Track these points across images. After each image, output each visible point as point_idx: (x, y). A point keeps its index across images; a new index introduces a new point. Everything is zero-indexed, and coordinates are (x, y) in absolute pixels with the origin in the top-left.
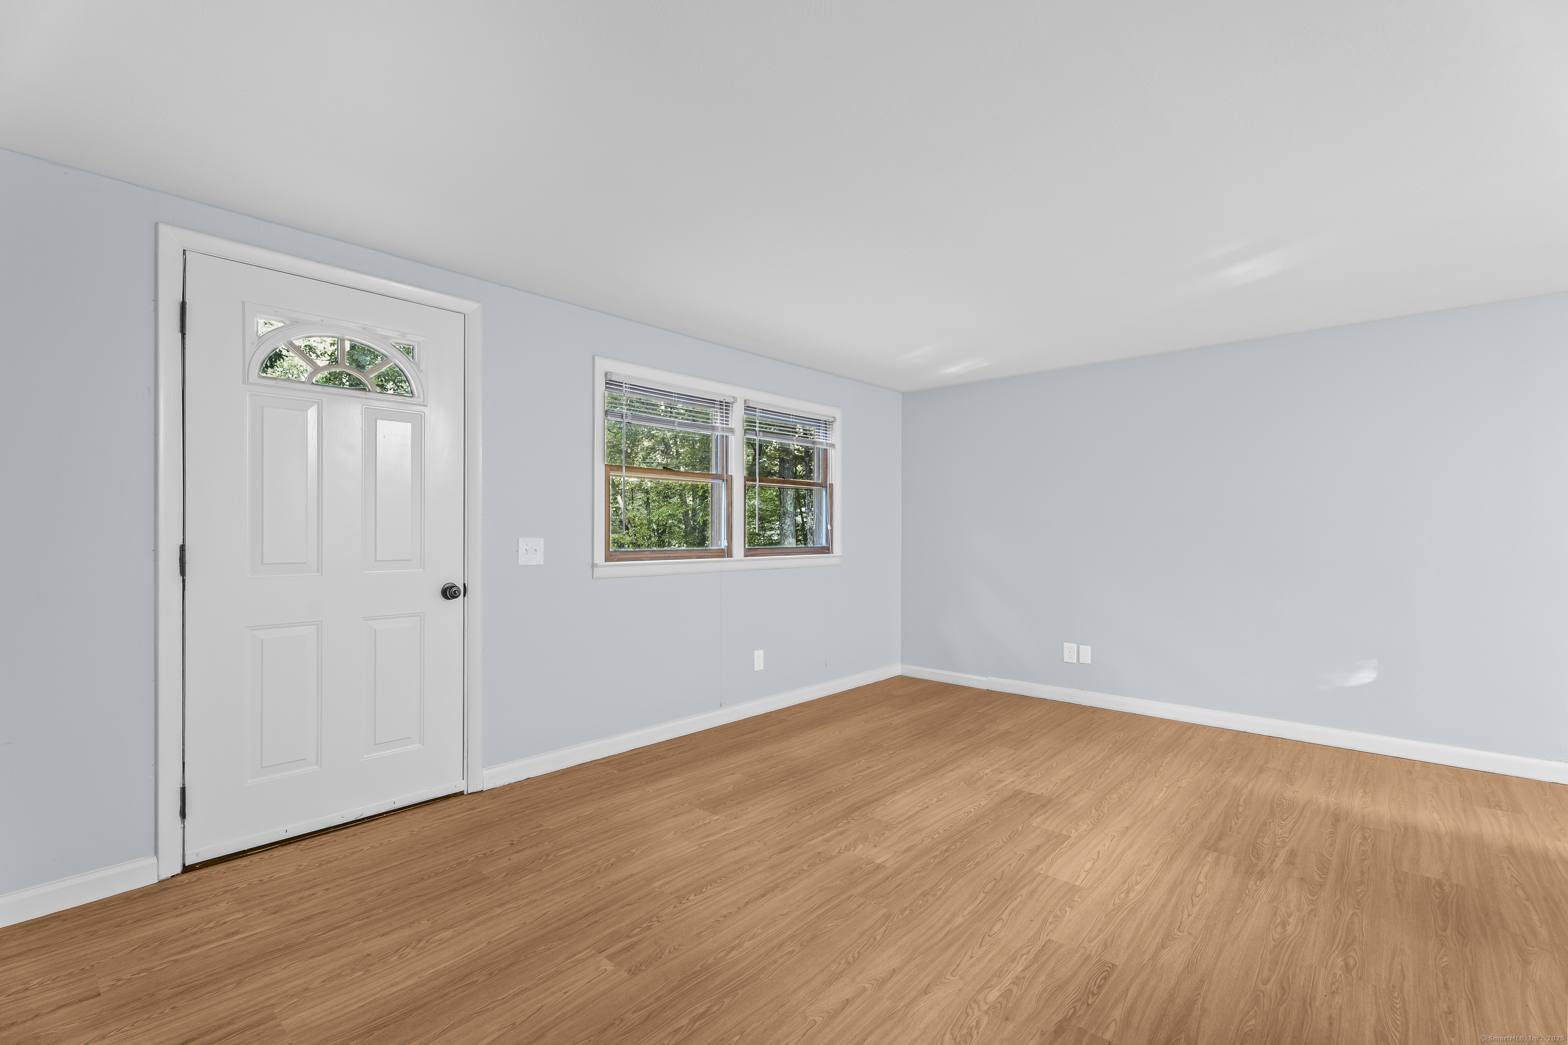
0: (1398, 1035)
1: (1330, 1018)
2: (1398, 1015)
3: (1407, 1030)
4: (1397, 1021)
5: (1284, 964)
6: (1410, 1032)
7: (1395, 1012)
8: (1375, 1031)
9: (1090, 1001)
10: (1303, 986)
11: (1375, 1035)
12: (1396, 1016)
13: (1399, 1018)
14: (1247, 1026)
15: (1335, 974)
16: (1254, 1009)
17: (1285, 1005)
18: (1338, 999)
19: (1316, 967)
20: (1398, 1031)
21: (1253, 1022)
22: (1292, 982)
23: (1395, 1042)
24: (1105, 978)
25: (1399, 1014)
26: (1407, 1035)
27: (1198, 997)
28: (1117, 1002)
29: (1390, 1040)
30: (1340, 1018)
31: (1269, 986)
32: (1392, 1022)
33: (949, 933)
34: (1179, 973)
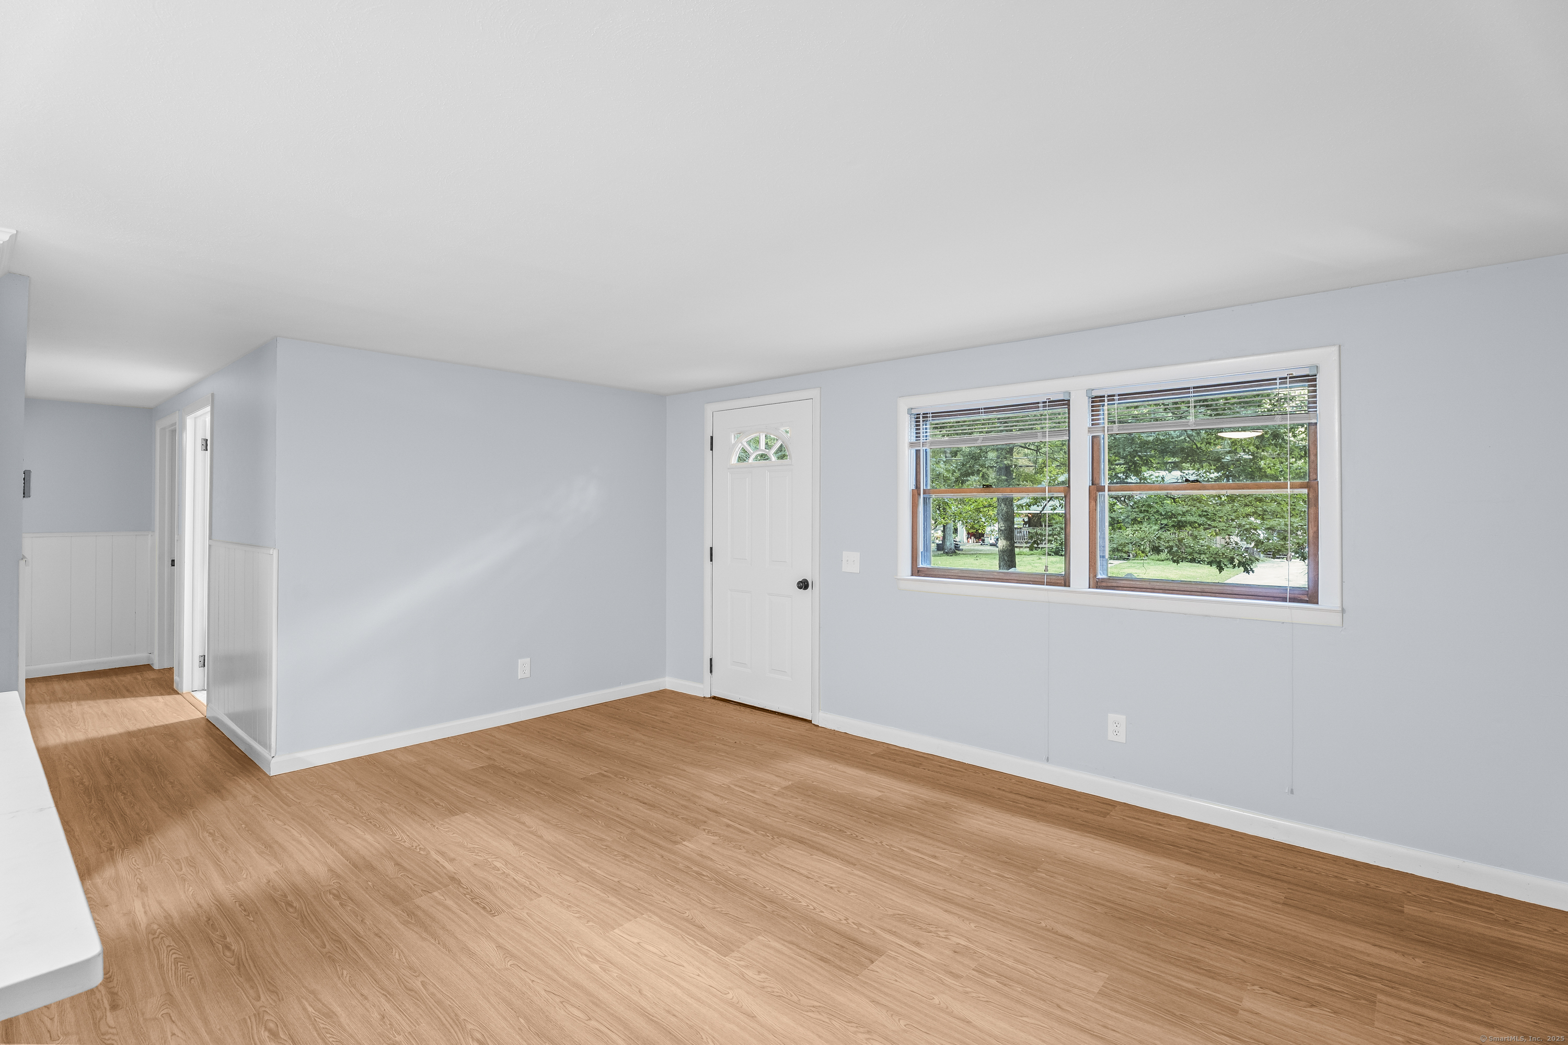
0: (322, 1026)
1: (366, 998)
2: (333, 1041)
3: (319, 1034)
4: (330, 1035)
5: (433, 1007)
6: (316, 1035)
7: (337, 1041)
8: (336, 1015)
9: (468, 896)
10: (402, 1003)
11: (333, 1012)
12: (334, 1039)
13: (331, 1040)
14: (396, 952)
15: (399, 1034)
16: (405, 963)
17: (397, 981)
18: (376, 1015)
19: (416, 1027)
20: (323, 1028)
21: (397, 956)
22: (412, 999)
23: (320, 1019)
24: (484, 908)
25: (333, 1043)
26: (317, 1031)
27: (437, 942)
28: (459, 906)
29: (323, 1017)
30: (361, 1004)
31: (419, 984)
32: (332, 1032)
33: (572, 859)
34: (466, 943)
